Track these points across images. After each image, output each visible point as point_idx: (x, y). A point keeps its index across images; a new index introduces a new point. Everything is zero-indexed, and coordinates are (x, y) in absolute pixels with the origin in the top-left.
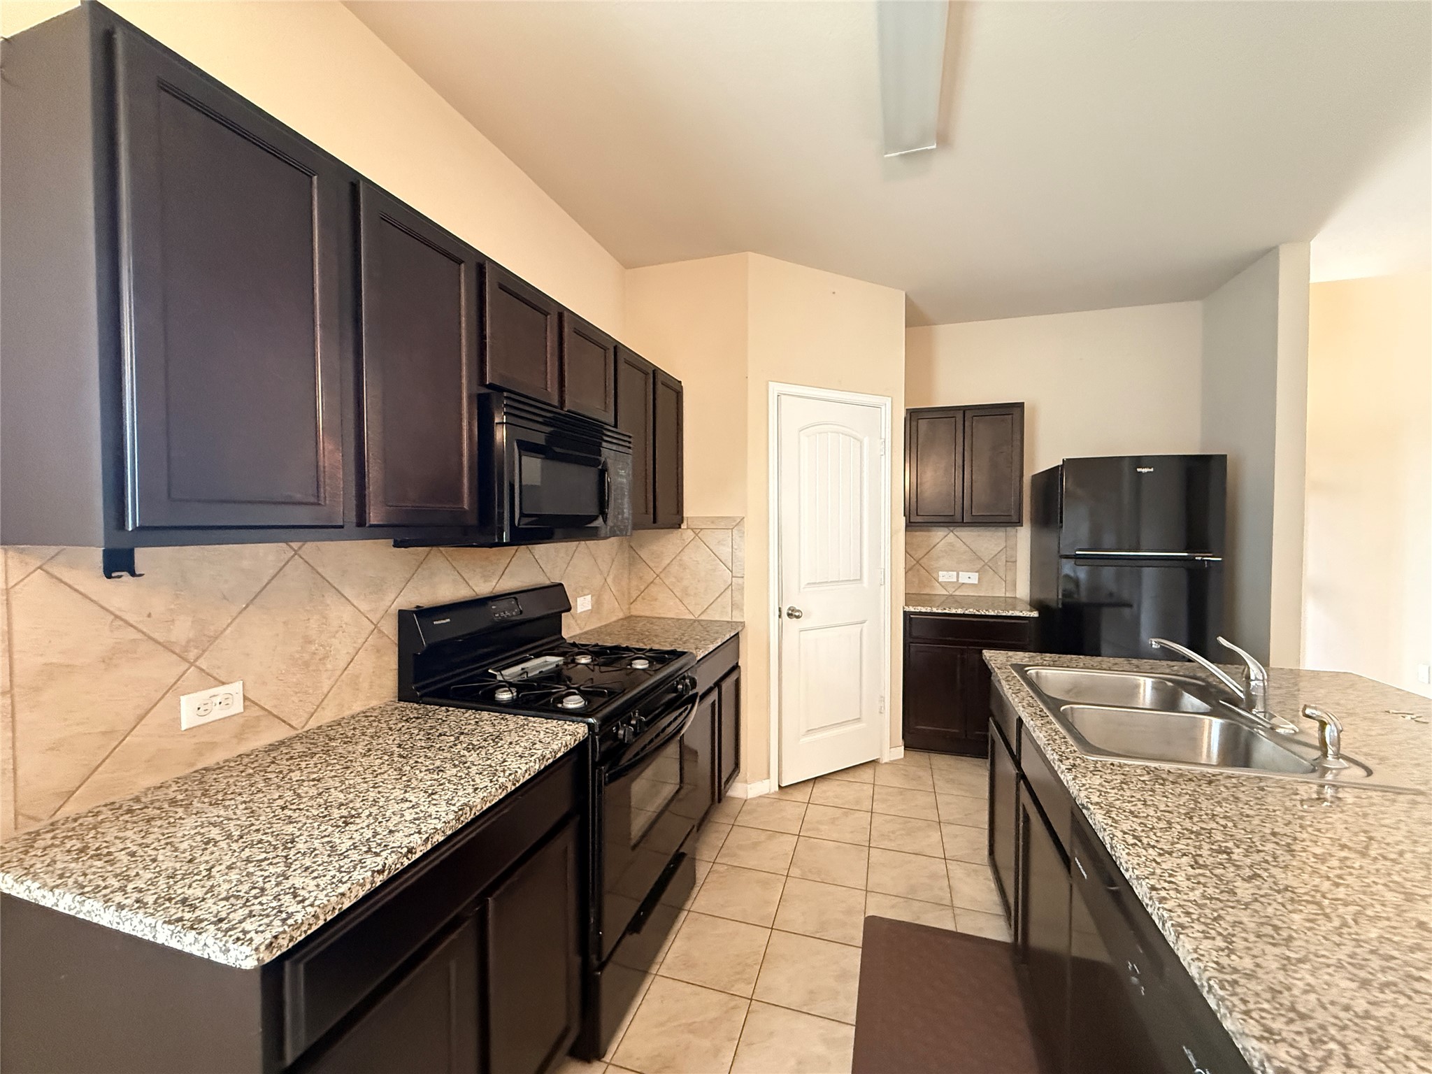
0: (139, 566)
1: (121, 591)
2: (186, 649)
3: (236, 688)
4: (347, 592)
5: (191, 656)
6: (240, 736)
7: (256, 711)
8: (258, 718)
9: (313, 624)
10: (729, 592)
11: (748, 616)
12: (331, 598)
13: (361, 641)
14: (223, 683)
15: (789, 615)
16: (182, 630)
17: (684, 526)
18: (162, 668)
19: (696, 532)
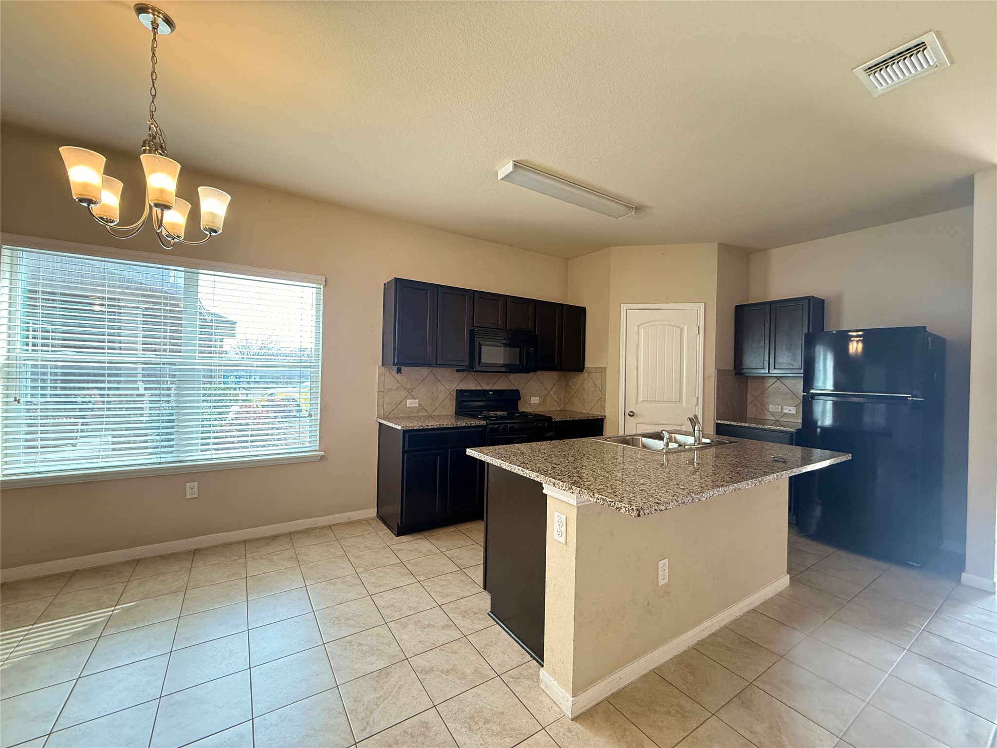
0: (402, 372)
1: (399, 376)
2: (409, 390)
3: (417, 401)
4: (443, 382)
5: (410, 392)
6: (418, 412)
7: (421, 407)
8: (422, 409)
9: (435, 389)
10: (600, 401)
11: (608, 413)
12: (439, 384)
13: (446, 396)
14: (415, 399)
15: (629, 415)
16: (408, 386)
17: (584, 371)
18: (404, 393)
19: (589, 373)
